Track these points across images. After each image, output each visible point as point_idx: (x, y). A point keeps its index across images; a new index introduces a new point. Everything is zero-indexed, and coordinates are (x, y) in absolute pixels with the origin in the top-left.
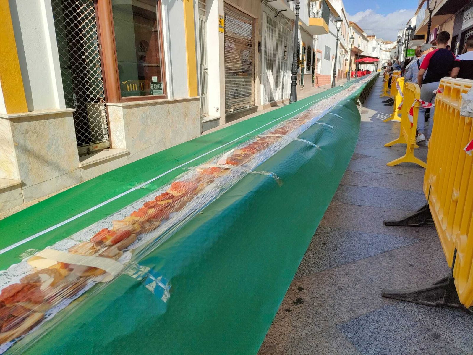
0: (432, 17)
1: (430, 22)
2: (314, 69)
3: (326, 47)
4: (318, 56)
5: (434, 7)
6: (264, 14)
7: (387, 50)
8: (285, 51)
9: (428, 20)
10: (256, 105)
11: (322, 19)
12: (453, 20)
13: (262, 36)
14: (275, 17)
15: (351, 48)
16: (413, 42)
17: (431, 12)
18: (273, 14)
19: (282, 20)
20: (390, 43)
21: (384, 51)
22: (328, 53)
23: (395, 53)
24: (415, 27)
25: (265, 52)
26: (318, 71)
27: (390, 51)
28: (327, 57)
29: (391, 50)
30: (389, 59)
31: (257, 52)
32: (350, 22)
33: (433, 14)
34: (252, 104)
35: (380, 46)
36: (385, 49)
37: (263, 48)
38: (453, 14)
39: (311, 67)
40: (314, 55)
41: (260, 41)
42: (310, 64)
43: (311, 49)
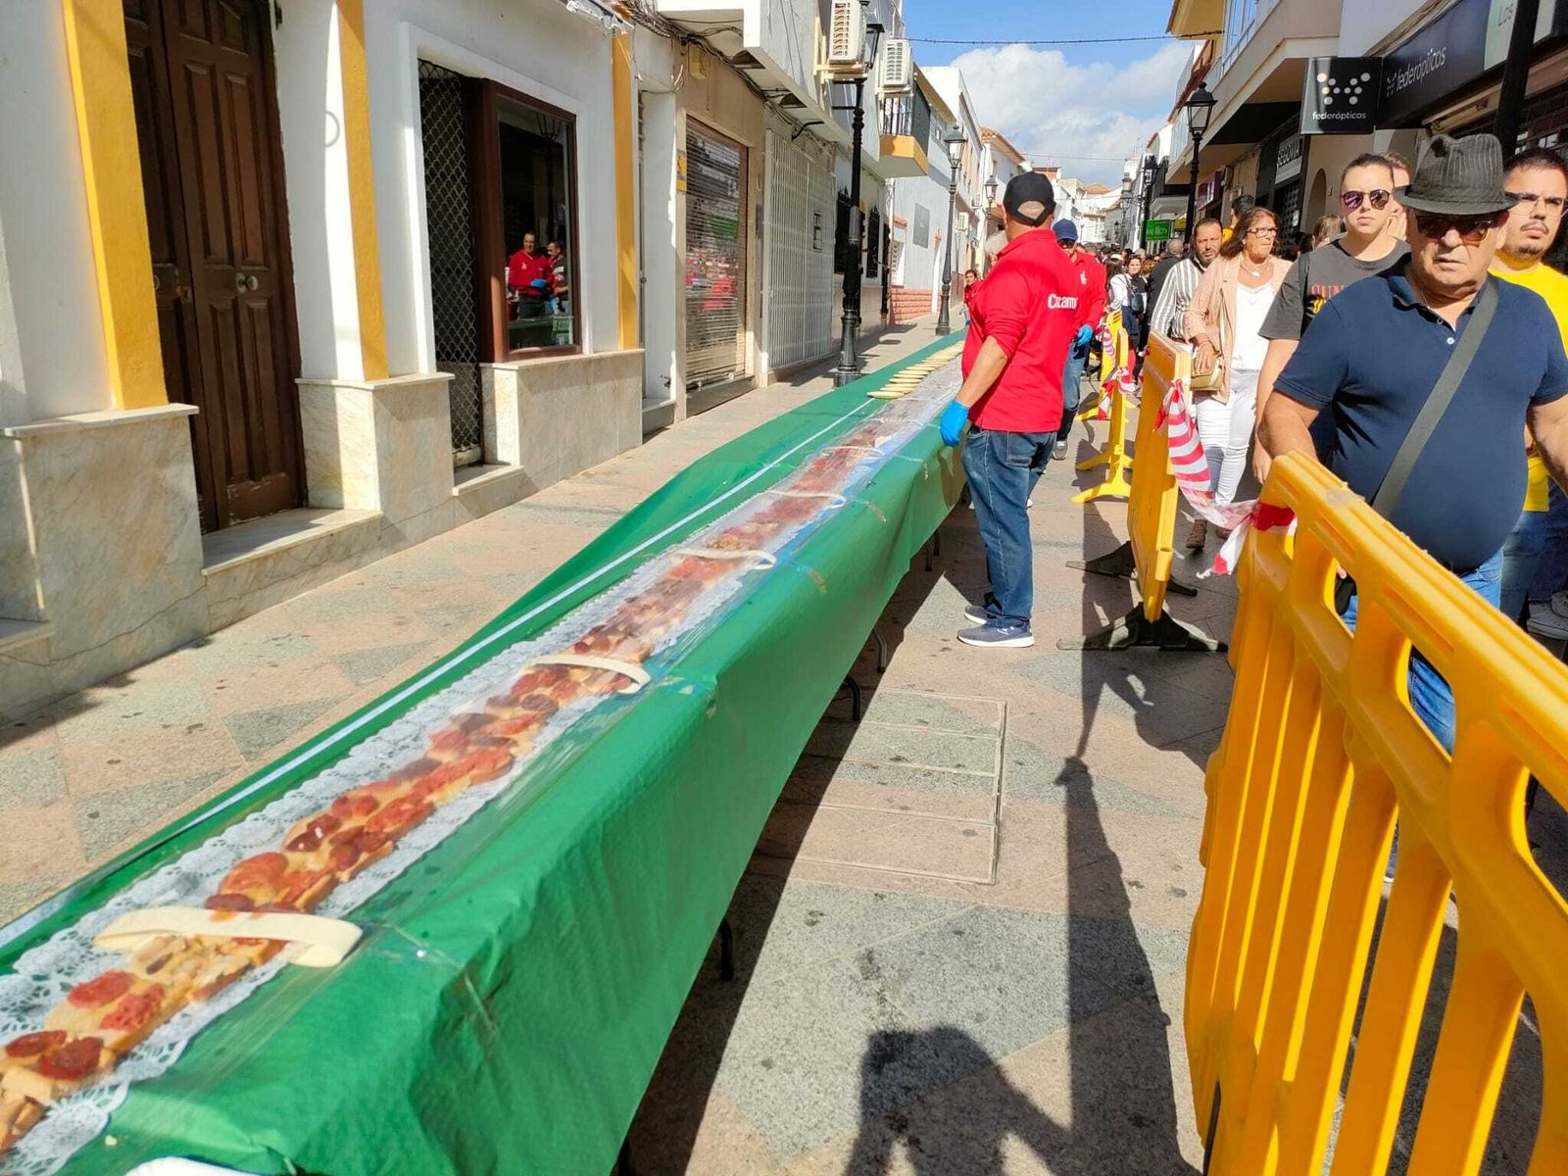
0: (1201, 148)
1: (1195, 163)
2: (886, 273)
3: (919, 208)
4: (896, 235)
5: (1203, 125)
6: (769, 135)
7: (1095, 213)
8: (817, 228)
9: (1190, 158)
10: (749, 373)
11: (912, 139)
12: (1257, 157)
13: (763, 192)
14: (794, 137)
15: (989, 209)
16: (1163, 202)
17: (1197, 139)
18: (788, 130)
19: (809, 144)
20: (1102, 193)
21: (1086, 216)
22: (922, 226)
23: (1117, 224)
24: (1165, 162)
25: (773, 230)
26: (898, 278)
27: (1103, 218)
28: (921, 239)
29: (1105, 214)
30: (1101, 241)
31: (752, 233)
32: (982, 129)
33: (1203, 144)
34: (738, 369)
35: (1073, 201)
36: (1087, 211)
37: (767, 222)
38: (1256, 141)
39: (880, 267)
40: (887, 230)
41: (760, 203)
42: (877, 258)
43: (878, 217)
